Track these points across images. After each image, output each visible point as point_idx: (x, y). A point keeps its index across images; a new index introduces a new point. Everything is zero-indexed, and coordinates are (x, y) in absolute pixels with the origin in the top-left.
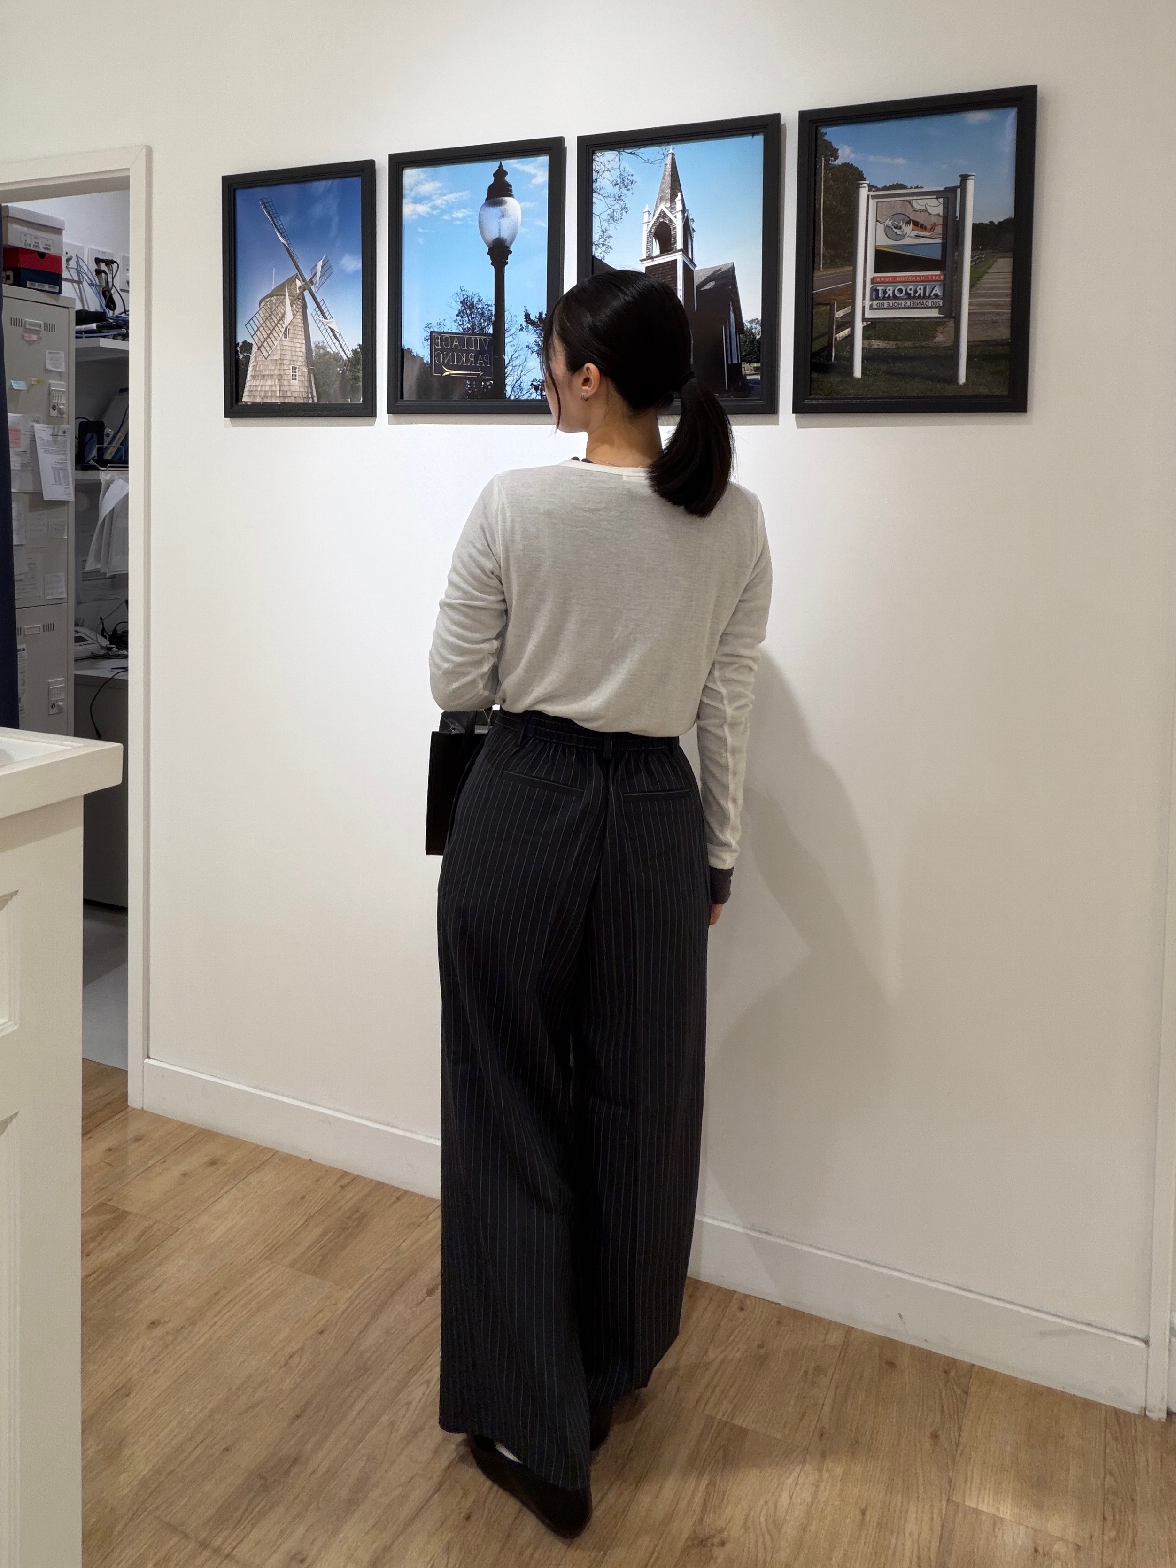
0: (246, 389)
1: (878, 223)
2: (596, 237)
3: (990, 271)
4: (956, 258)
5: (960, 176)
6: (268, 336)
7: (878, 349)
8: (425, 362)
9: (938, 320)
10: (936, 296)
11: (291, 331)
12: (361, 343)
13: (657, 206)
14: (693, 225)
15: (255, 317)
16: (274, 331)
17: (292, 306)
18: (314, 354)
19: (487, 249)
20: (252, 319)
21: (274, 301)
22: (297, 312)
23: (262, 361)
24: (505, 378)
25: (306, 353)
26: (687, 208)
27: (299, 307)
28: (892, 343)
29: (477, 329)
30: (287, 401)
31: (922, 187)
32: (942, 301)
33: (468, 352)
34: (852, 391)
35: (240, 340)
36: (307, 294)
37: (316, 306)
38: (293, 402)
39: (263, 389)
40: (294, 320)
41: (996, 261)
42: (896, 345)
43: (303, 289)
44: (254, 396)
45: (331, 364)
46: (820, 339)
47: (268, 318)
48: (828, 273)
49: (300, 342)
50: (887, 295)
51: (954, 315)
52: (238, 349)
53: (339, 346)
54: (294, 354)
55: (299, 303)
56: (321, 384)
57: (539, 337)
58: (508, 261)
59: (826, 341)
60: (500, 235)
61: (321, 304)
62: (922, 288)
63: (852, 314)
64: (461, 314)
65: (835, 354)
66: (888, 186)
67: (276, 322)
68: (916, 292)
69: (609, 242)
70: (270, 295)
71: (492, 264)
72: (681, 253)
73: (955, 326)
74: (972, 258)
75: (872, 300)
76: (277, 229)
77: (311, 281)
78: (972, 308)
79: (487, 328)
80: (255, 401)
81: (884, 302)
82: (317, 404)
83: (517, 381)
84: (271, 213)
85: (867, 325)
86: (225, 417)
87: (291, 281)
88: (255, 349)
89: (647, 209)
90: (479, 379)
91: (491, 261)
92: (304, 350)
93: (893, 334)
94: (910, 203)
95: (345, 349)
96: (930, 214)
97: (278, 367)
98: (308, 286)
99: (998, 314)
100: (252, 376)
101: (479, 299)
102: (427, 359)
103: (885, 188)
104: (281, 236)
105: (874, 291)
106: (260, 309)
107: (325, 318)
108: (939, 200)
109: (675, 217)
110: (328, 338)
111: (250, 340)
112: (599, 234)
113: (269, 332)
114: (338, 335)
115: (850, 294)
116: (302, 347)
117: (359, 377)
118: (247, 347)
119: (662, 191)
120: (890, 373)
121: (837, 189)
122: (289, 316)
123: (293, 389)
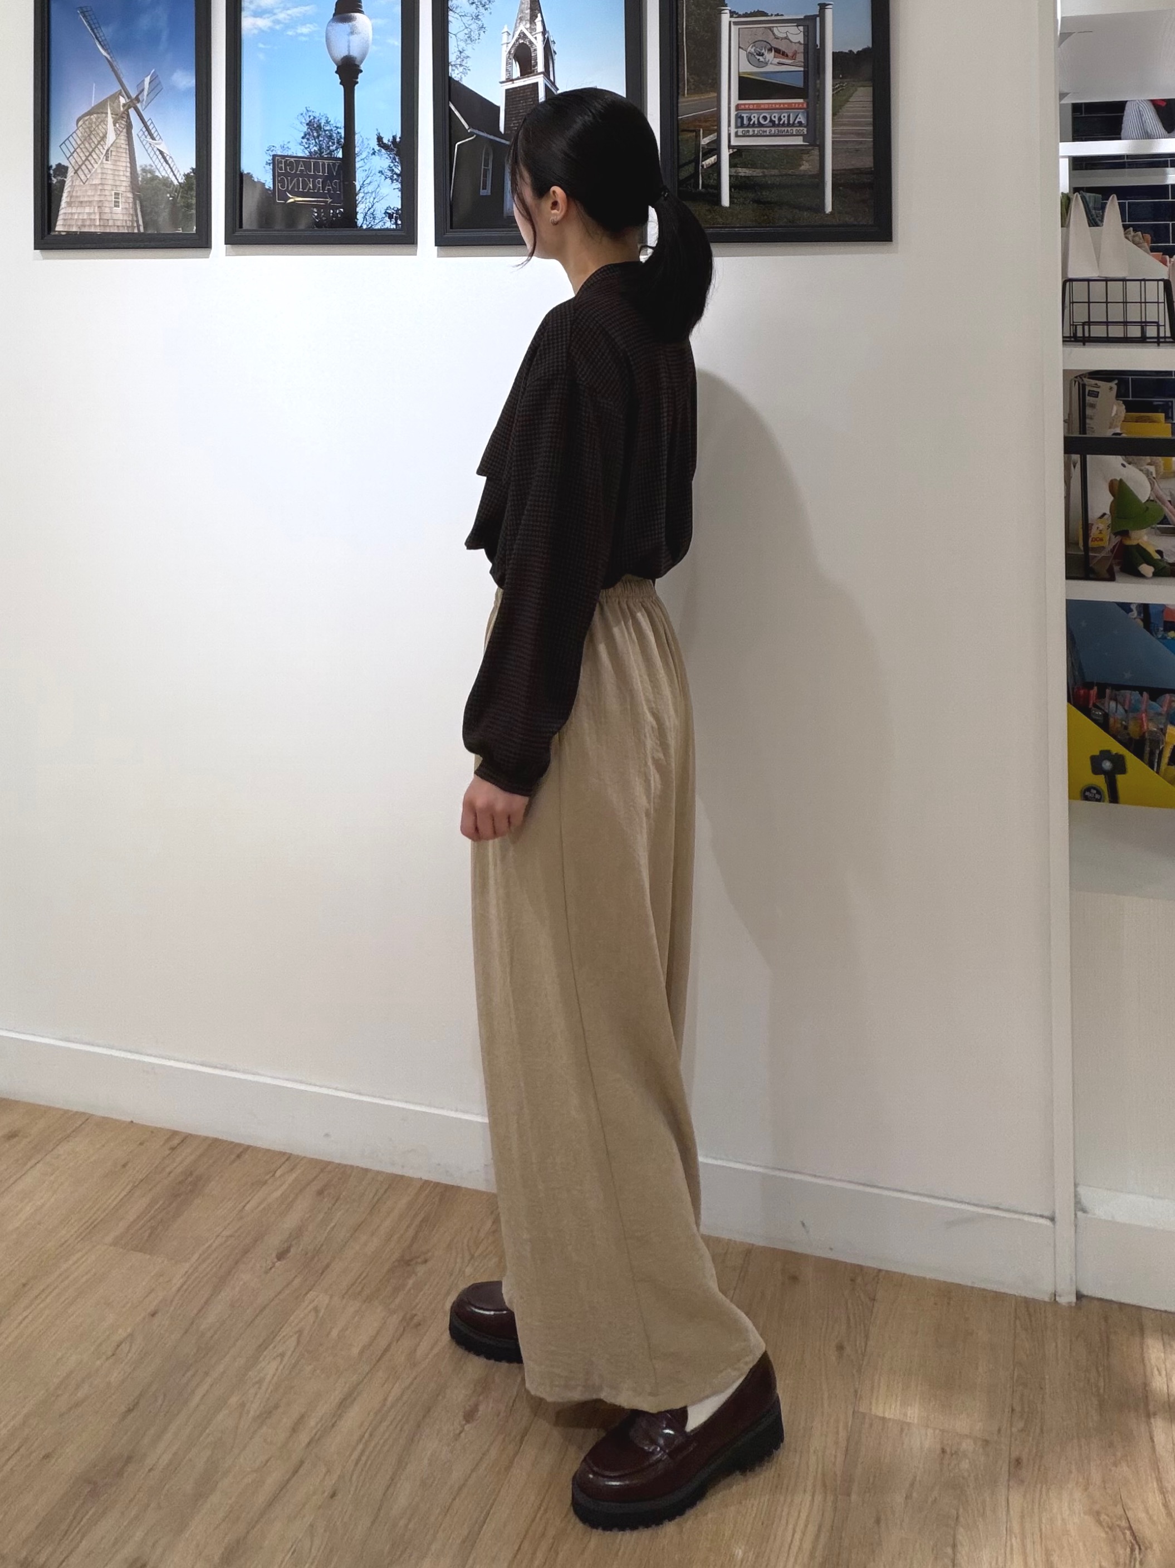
0: (60, 217)
1: (740, 50)
2: (452, 58)
3: (850, 100)
4: (818, 86)
5: (819, 4)
6: (87, 159)
7: (745, 177)
8: (267, 187)
9: (804, 148)
10: (800, 123)
11: (114, 153)
12: (194, 167)
13: (516, 27)
14: (554, 47)
15: (71, 138)
16: (93, 154)
17: (115, 125)
18: (140, 179)
19: (336, 67)
20: (68, 139)
21: (94, 120)
22: (121, 132)
23: (80, 186)
24: (356, 207)
25: (131, 177)
26: (547, 29)
27: (123, 126)
28: (758, 170)
29: (325, 153)
30: (108, 231)
31: (782, 15)
32: (805, 129)
33: (315, 177)
34: (720, 220)
35: (54, 162)
36: (132, 112)
37: (143, 125)
38: (116, 231)
39: (81, 217)
40: (118, 141)
41: (856, 90)
42: (763, 172)
43: (127, 107)
44: (69, 225)
45: (160, 190)
46: (686, 167)
47: (87, 138)
48: (692, 99)
49: (124, 164)
50: (752, 123)
51: (818, 143)
52: (52, 172)
53: (170, 170)
54: (116, 178)
55: (123, 122)
56: (149, 210)
57: (392, 162)
58: (358, 80)
59: (693, 168)
60: (349, 53)
61: (149, 123)
62: (786, 115)
63: (718, 142)
64: (307, 136)
65: (703, 182)
66: (749, 12)
67: (96, 143)
68: (780, 119)
69: (467, 63)
70: (89, 113)
71: (341, 83)
72: (542, 75)
73: (820, 155)
74: (833, 86)
75: (737, 127)
76: (98, 40)
77: (137, 99)
78: (834, 136)
79: (335, 152)
80: (71, 230)
81: (749, 129)
82: (143, 233)
83: (369, 209)
84: (91, 22)
85: (734, 153)
86: (35, 249)
87: (115, 97)
88: (71, 172)
89: (506, 29)
90: (327, 207)
91: (339, 81)
92: (128, 174)
93: (759, 162)
94: (770, 30)
95: (176, 173)
96: (791, 42)
97: (99, 193)
98: (134, 104)
99: (861, 142)
100: (66, 202)
101: (327, 121)
102: (269, 184)
103: (746, 15)
104: (103, 47)
105: (740, 118)
106: (78, 129)
107: (153, 139)
108: (800, 27)
109: (536, 38)
110: (157, 162)
111: (65, 163)
112: (456, 54)
113: (87, 154)
114: (168, 158)
115: (714, 121)
116: (127, 171)
117: (192, 204)
118: (62, 170)
119: (521, 11)
120: (758, 202)
121: (699, 14)
122: (111, 137)
123: (115, 217)
